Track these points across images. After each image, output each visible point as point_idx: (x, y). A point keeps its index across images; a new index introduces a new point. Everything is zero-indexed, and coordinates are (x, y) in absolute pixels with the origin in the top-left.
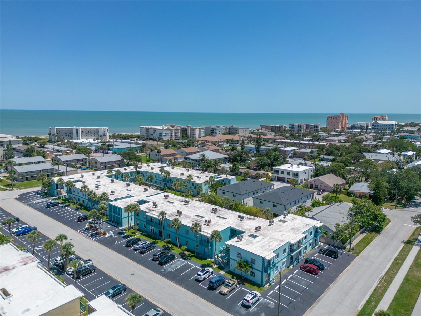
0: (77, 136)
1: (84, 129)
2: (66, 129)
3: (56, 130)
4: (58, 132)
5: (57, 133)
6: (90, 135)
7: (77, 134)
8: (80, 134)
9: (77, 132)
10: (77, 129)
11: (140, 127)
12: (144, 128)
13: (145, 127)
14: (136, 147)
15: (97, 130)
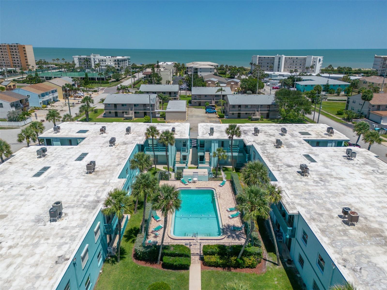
0: (279, 68)
1: (289, 58)
2: (268, 58)
3: (258, 59)
4: (260, 61)
5: (259, 63)
6: (295, 67)
7: (279, 65)
8: (282, 64)
9: (279, 62)
10: (280, 58)
11: (376, 57)
12: (381, 58)
13: (382, 56)
14: (340, 85)
15: (305, 59)
